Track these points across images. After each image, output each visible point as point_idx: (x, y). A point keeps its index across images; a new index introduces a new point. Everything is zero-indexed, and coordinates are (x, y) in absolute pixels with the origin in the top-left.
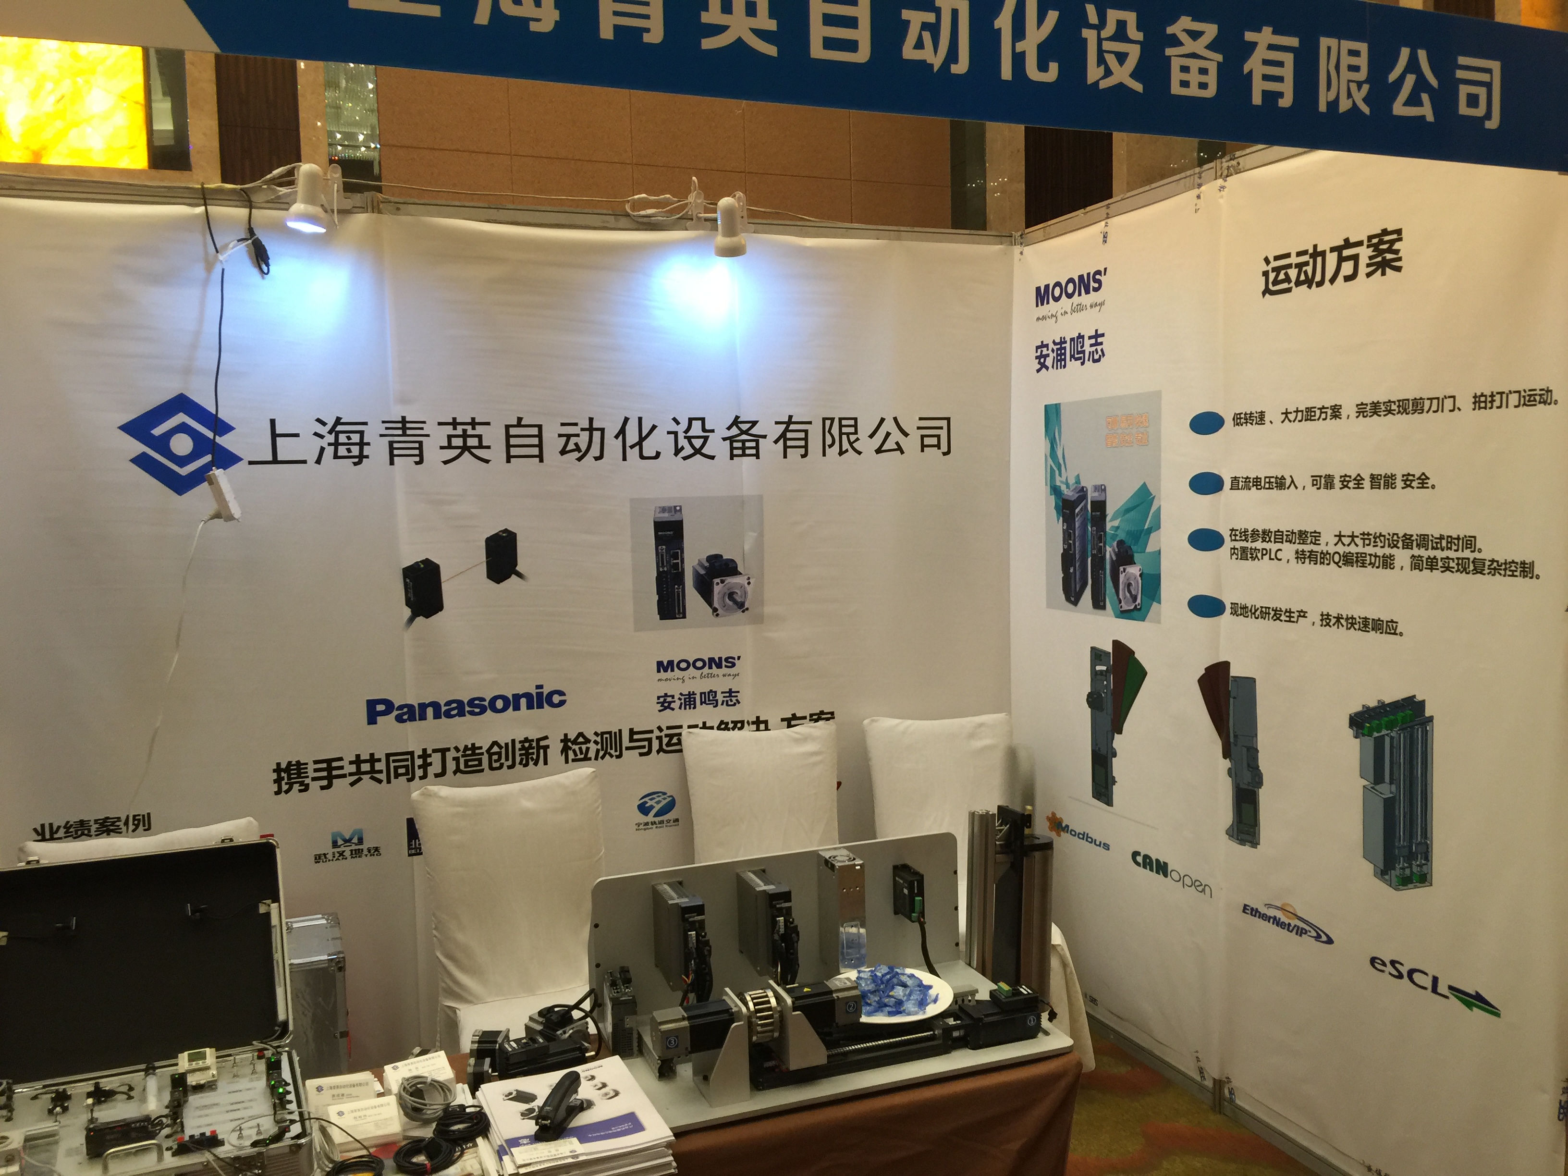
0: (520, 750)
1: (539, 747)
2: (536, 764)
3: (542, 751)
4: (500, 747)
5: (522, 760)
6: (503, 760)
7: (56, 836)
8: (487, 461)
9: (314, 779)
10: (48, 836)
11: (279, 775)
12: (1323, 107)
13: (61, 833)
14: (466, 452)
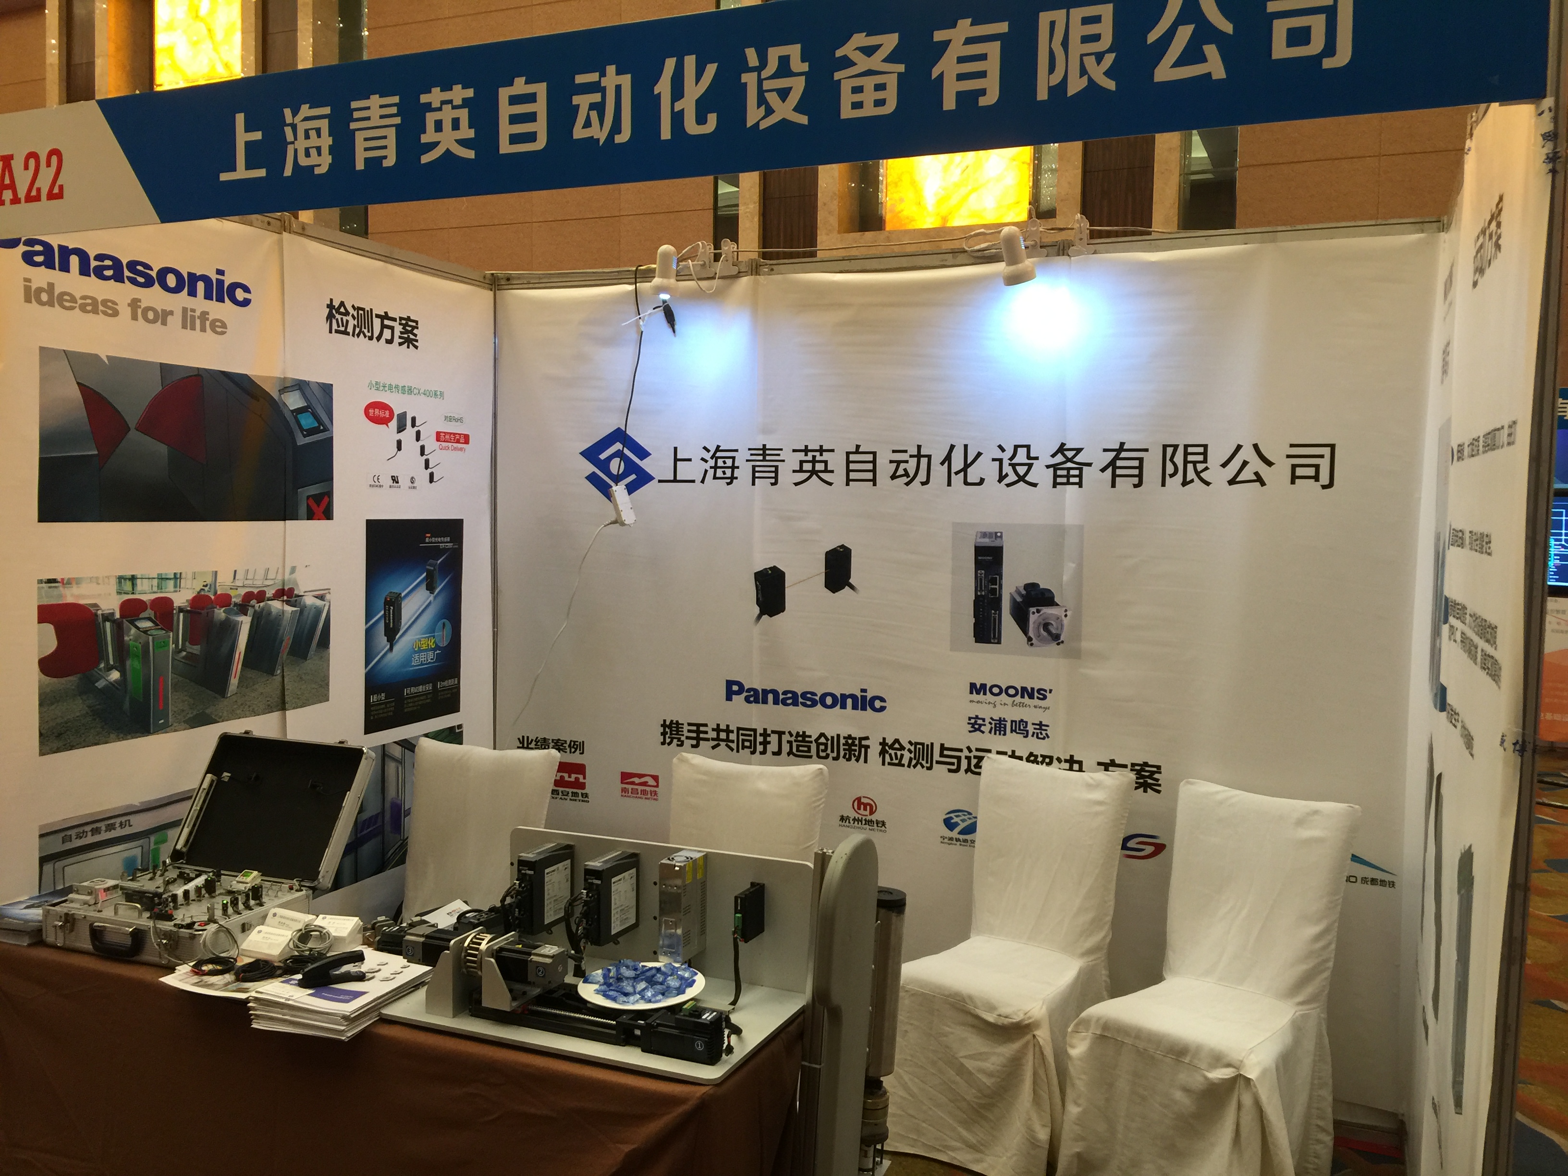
0: (844, 745)
1: (861, 746)
2: (857, 760)
3: (863, 750)
4: (827, 739)
5: (845, 754)
6: (829, 751)
7: (530, 746)
8: (830, 484)
9: (687, 738)
10: (525, 746)
11: (664, 730)
12: (1042, 94)
13: (532, 745)
14: (814, 476)
